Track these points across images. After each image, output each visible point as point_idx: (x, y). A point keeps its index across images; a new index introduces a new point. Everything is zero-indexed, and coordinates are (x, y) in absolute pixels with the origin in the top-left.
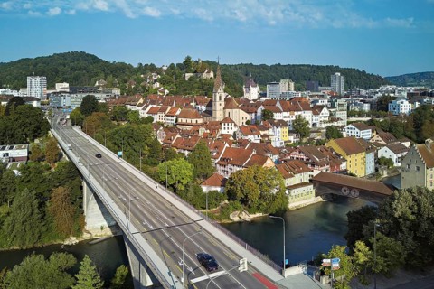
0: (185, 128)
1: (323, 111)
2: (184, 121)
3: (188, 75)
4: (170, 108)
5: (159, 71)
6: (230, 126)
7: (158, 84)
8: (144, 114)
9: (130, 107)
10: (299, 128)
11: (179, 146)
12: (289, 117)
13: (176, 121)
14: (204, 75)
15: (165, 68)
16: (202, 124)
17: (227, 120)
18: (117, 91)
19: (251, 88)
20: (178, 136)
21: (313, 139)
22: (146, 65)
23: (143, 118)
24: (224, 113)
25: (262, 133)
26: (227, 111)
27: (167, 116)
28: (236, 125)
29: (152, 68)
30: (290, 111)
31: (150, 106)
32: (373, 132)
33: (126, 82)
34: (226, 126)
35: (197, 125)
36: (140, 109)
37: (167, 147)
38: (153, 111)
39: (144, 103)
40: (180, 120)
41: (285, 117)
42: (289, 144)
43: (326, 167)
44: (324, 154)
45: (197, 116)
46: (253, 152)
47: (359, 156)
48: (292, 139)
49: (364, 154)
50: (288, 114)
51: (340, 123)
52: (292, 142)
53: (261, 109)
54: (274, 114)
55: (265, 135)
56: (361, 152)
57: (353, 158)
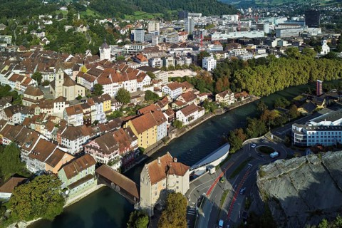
0: (28, 102)
1: (145, 79)
2: (28, 96)
3: (67, 28)
4: (26, 77)
6: (61, 105)
8: (6, 80)
10: (122, 96)
12: (117, 86)
14: (79, 29)
19: (104, 49)
25: (84, 111)
27: (22, 85)
28: (66, 104)
30: (119, 81)
31: (12, 74)
32: (183, 88)
34: (58, 105)
36: (3, 76)
38: (13, 79)
39: (8, 70)
40: (25, 95)
41: (114, 86)
42: (109, 114)
43: (115, 152)
44: (117, 139)
45: (38, 94)
46: (57, 147)
47: (150, 131)
48: (114, 109)
49: (155, 127)
50: (117, 84)
51: (161, 83)
52: (114, 110)
53: (96, 82)
54: (104, 86)
55: (87, 113)
56: (152, 127)
57: (145, 134)
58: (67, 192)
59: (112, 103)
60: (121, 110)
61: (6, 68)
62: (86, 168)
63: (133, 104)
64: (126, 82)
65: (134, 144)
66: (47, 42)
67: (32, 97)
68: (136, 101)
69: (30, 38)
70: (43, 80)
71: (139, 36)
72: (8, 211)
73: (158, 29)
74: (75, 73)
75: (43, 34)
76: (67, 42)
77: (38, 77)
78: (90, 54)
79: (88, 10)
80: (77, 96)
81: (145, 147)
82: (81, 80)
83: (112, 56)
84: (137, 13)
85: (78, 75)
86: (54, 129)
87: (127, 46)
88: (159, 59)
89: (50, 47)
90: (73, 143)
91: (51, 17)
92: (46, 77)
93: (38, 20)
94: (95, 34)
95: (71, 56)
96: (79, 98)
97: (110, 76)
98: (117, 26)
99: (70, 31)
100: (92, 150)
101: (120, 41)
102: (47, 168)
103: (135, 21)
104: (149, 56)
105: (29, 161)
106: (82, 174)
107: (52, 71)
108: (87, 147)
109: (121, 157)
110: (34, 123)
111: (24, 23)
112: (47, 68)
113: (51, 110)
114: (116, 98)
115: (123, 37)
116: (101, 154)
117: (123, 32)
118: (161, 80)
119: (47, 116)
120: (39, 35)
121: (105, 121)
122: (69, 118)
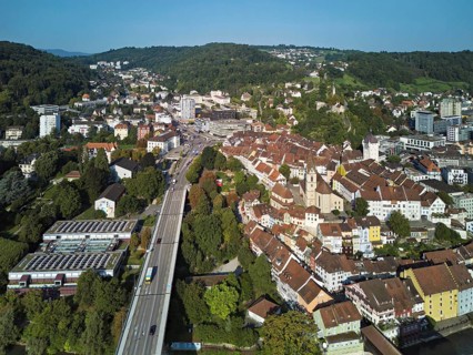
0: (276, 203)
1: (435, 202)
2: (277, 196)
3: (320, 105)
4: (273, 170)
6: (314, 217)
8: (252, 169)
10: (396, 223)
12: (389, 206)
14: (334, 109)
20: (258, 226)
25: (344, 234)
26: (318, 195)
27: (270, 178)
28: (320, 217)
30: (392, 200)
31: (259, 162)
34: (311, 216)
35: (286, 205)
36: (250, 163)
38: (260, 169)
39: (255, 156)
40: (273, 194)
41: (385, 206)
42: (378, 247)
43: (388, 311)
44: (391, 292)
45: (288, 195)
46: (311, 277)
47: (446, 296)
48: (385, 240)
49: (455, 292)
50: (389, 202)
51: (464, 215)
52: (385, 242)
53: (358, 194)
54: (371, 203)
55: (347, 238)
56: (449, 289)
57: (436, 298)
58: (325, 345)
59: (382, 230)
60: (396, 244)
61: (253, 153)
62: (348, 321)
63: (414, 240)
64: (403, 203)
65: (417, 308)
66: (296, 122)
67: (280, 198)
68: (419, 237)
69: (276, 115)
70: (291, 176)
71: (424, 123)
72: (261, 339)
73: (458, 113)
74: (331, 174)
75: (291, 111)
76: (319, 125)
77: (285, 171)
78: (349, 148)
79: (346, 76)
80: (333, 209)
81: (437, 319)
82: (337, 186)
83: (381, 154)
84: (419, 81)
85: (334, 178)
86: (307, 249)
87: (404, 140)
88: (462, 172)
89: (299, 130)
90: (330, 276)
91: (299, 86)
92: (295, 173)
93: (284, 90)
94: (356, 117)
95: (324, 147)
96: (335, 212)
97: (378, 189)
98: (388, 102)
99: (323, 109)
100: (355, 297)
101: (392, 129)
102: (300, 301)
103: (417, 94)
104: (441, 163)
105: (280, 283)
106: (343, 328)
107: (302, 165)
108: (349, 290)
109: (397, 321)
110: (284, 233)
111: (270, 93)
112: (296, 161)
113: (302, 221)
114: (387, 223)
115: (398, 122)
116: (368, 307)
117: (397, 114)
118: (465, 211)
119: (297, 229)
120: (286, 112)
121: (372, 255)
122: (324, 239)
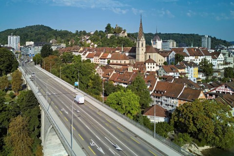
0: (115, 67)
1: (219, 57)
2: (115, 62)
3: (109, 35)
4: (102, 53)
5: (89, 34)
6: (152, 66)
7: (90, 41)
8: (84, 58)
9: (74, 53)
10: (205, 69)
11: (115, 80)
12: (194, 60)
13: (109, 62)
14: (121, 35)
15: (92, 33)
16: (129, 64)
17: (150, 61)
18: (63, 45)
19: (157, 41)
20: (114, 72)
21: (215, 77)
22: (81, 32)
23: (84, 60)
24: (146, 56)
25: (180, 71)
26: (148, 54)
27: (101, 59)
28: (157, 65)
29: (84, 33)
30: (195, 56)
31: (88, 53)
33: (69, 41)
34: (150, 66)
35: (125, 65)
36: (81, 54)
37: (105, 80)
38: (90, 56)
39: (83, 50)
46: (185, 86)
50: (193, 58)
55: (182, 73)
66: (96, 45)
